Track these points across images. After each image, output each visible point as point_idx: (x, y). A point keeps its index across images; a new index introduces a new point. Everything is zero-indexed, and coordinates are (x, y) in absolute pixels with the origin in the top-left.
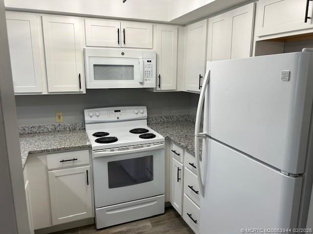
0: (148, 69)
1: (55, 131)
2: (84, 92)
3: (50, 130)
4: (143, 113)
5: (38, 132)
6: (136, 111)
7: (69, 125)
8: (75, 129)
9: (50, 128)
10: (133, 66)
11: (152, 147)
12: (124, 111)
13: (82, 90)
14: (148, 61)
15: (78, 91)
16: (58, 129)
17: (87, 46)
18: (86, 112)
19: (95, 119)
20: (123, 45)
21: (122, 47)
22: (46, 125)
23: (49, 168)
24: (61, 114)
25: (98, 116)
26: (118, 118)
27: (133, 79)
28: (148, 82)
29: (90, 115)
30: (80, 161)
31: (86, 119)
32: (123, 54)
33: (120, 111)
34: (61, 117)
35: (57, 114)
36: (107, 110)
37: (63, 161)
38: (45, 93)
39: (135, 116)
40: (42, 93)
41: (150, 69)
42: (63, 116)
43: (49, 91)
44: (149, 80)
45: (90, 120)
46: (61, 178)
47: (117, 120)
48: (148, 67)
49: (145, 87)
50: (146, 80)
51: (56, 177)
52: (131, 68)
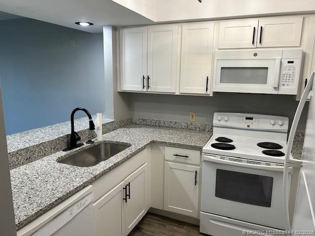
0: (287, 72)
1: (188, 128)
2: (211, 95)
3: (183, 127)
4: (281, 125)
5: (174, 127)
6: (272, 122)
7: (200, 125)
8: (204, 130)
9: (184, 125)
10: (267, 68)
11: (273, 166)
12: (257, 120)
13: (208, 93)
14: (289, 62)
15: (205, 93)
16: (190, 127)
17: (219, 49)
18: (216, 114)
19: (223, 123)
20: (259, 45)
21: (258, 48)
22: (180, 121)
23: (166, 158)
24: (194, 113)
25: (226, 121)
26: (248, 126)
27: (265, 83)
28: (286, 87)
29: (218, 119)
30: (191, 160)
31: (214, 122)
32: (255, 55)
33: (252, 119)
34: (194, 117)
35: (191, 113)
36: (238, 116)
37: (177, 155)
38: (177, 93)
39: (271, 127)
40: (175, 93)
41: (290, 72)
42: (196, 115)
43: (181, 92)
44: (288, 85)
45: (219, 123)
46: (174, 170)
47: (246, 127)
48: (288, 69)
49: (280, 92)
50: (284, 85)
51: (171, 168)
52: (264, 71)
